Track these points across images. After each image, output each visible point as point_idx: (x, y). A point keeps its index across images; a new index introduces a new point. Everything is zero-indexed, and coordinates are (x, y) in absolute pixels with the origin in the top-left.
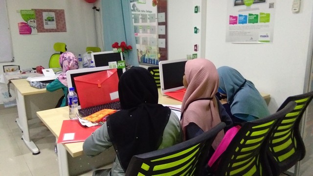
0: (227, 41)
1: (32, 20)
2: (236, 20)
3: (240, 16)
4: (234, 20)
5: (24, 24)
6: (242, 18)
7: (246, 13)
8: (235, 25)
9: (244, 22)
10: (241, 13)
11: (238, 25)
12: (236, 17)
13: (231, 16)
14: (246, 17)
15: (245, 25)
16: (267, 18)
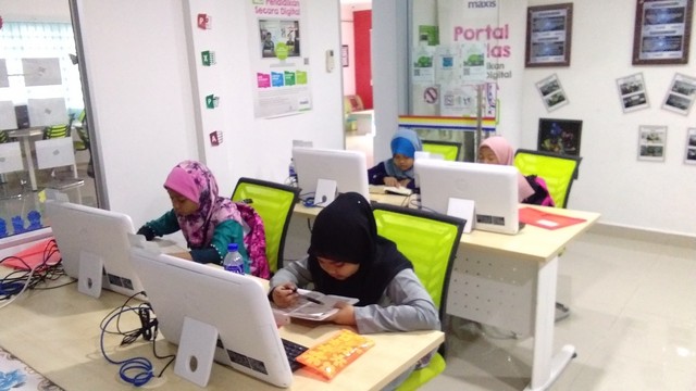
0: (257, 115)
2: (269, 81)
3: (273, 73)
4: (264, 81)
6: (276, 78)
7: (281, 70)
8: (268, 88)
9: (280, 84)
10: (274, 70)
11: (272, 89)
12: (267, 76)
13: (259, 75)
14: (281, 75)
15: (281, 87)
16: (304, 78)
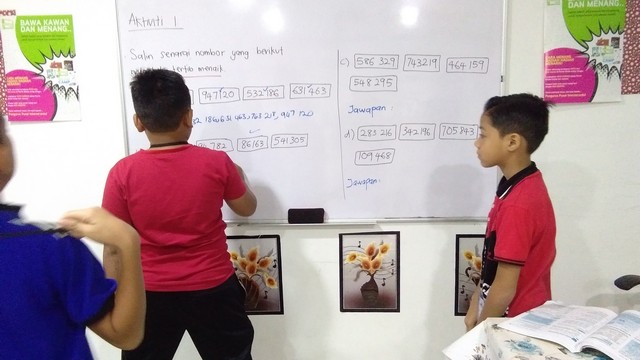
1: (610, 36)
5: (568, 58)
